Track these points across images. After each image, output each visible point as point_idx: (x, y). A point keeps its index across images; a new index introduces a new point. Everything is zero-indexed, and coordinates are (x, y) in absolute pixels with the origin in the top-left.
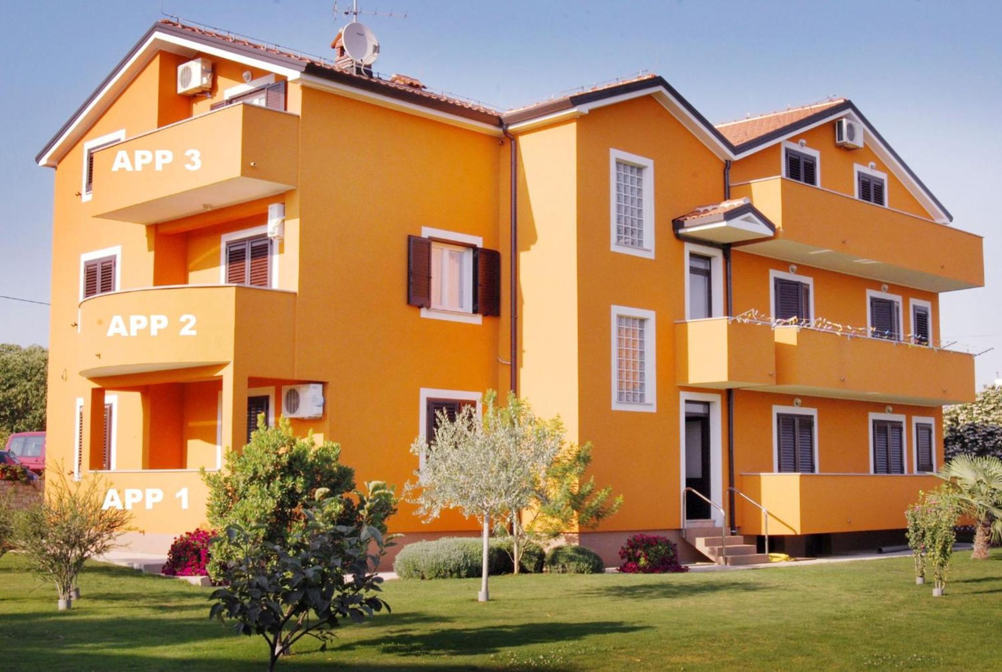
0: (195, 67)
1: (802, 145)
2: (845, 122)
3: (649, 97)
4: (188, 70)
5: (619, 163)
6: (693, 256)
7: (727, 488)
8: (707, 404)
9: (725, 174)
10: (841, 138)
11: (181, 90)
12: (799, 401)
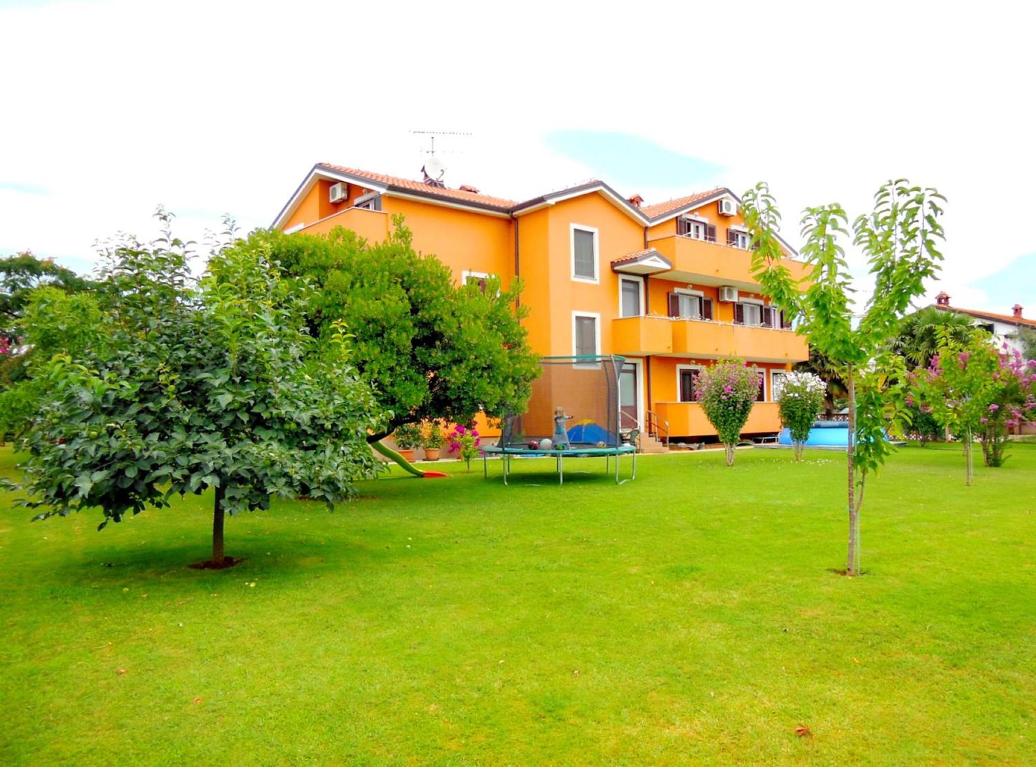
0: (338, 188)
1: (696, 215)
2: (724, 201)
3: (595, 193)
4: (334, 189)
5: (576, 230)
6: (624, 281)
7: (647, 410)
8: (635, 365)
9: (645, 235)
10: (721, 210)
11: (332, 200)
12: (694, 362)
